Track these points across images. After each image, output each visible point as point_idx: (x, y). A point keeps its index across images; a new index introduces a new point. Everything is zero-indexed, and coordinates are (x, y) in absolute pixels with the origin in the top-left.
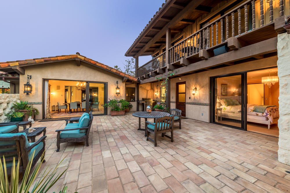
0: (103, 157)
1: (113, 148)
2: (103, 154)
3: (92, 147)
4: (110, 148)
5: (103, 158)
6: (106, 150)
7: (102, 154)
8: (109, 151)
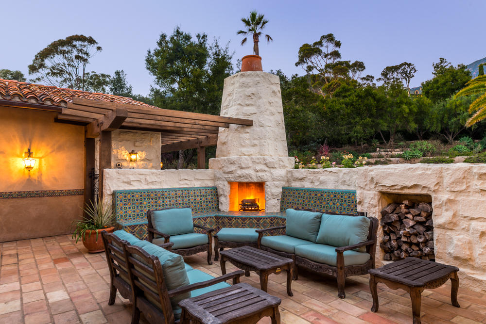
0: (67, 291)
1: (42, 307)
2: (67, 295)
3: (98, 304)
4: (46, 308)
5: (65, 290)
6: (59, 301)
7: (69, 294)
8: (50, 301)
